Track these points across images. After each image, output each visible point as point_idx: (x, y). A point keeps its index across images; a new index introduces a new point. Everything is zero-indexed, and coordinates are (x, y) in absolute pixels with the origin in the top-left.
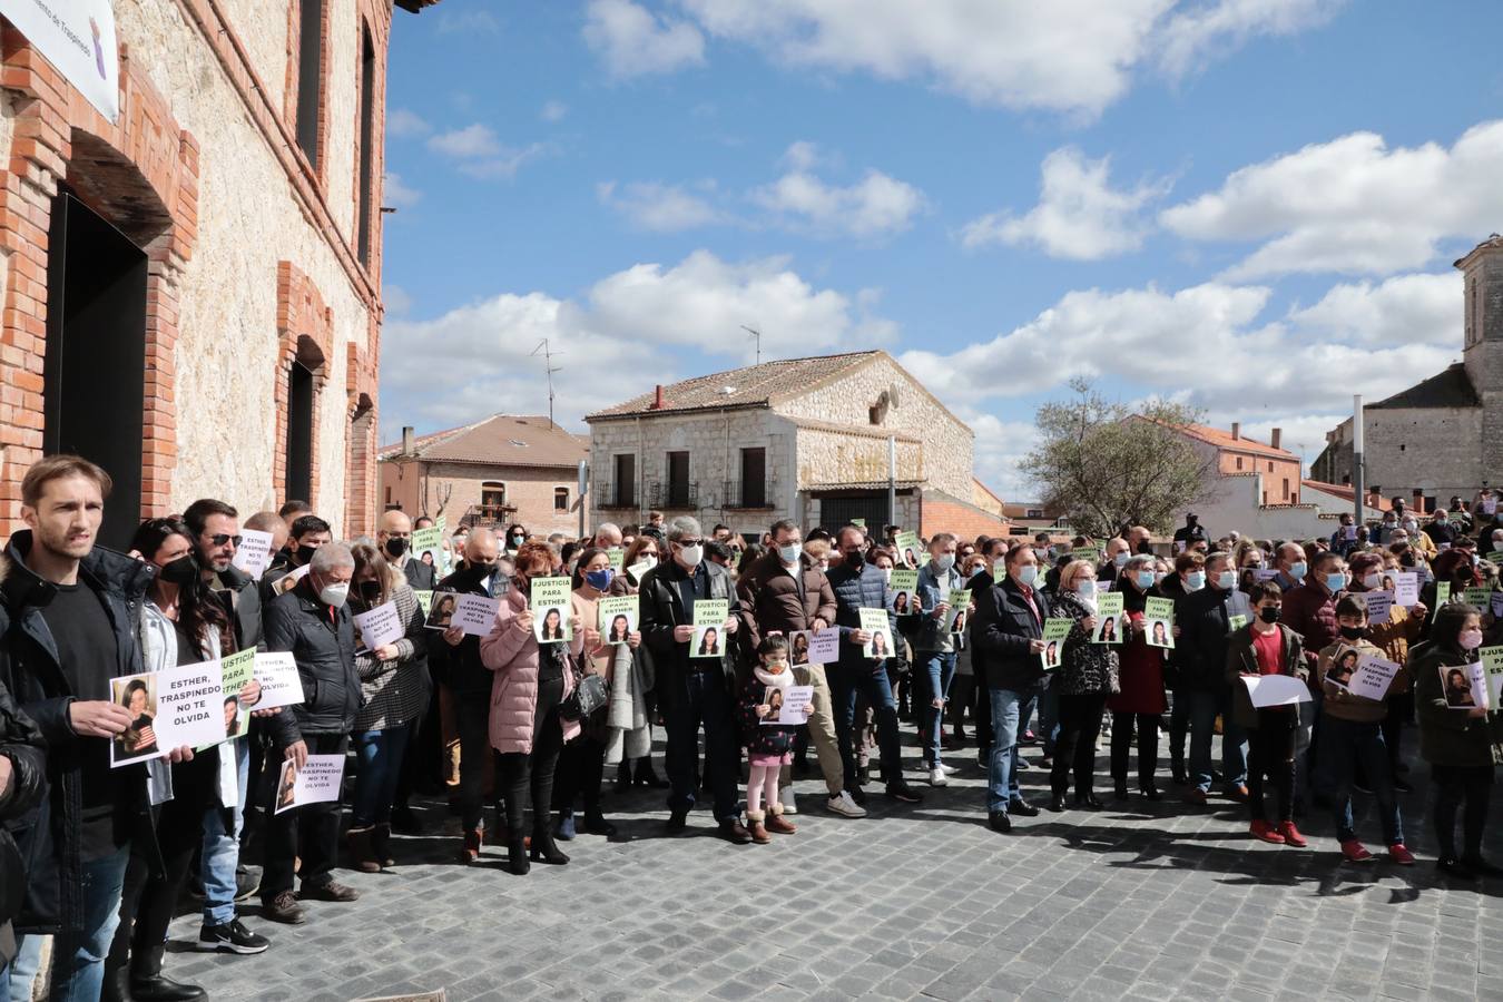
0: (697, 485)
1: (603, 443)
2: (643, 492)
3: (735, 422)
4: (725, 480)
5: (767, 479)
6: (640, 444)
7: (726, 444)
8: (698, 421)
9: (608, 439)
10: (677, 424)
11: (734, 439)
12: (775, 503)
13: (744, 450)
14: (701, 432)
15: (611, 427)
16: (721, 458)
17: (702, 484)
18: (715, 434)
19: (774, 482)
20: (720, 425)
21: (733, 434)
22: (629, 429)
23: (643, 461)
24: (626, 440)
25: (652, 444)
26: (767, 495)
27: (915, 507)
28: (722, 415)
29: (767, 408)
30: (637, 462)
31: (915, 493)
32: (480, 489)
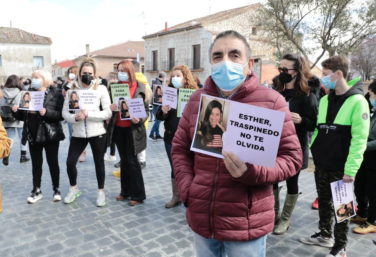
0: (177, 61)
1: (148, 47)
2: (160, 65)
3: (190, 34)
4: (187, 59)
5: (201, 57)
6: (159, 46)
7: (187, 44)
8: (178, 35)
9: (150, 45)
10: (171, 37)
11: (190, 41)
12: (204, 68)
13: (194, 46)
14: (179, 40)
15: (151, 40)
16: (185, 50)
17: (179, 61)
18: (184, 40)
19: (204, 59)
20: (185, 36)
21: (190, 39)
22: (156, 41)
23: (161, 52)
24: (155, 45)
25: (163, 46)
26: (201, 64)
27: (259, 68)
28: (185, 32)
29: (201, 27)
30: (159, 53)
31: (259, 61)
32: (113, 66)
